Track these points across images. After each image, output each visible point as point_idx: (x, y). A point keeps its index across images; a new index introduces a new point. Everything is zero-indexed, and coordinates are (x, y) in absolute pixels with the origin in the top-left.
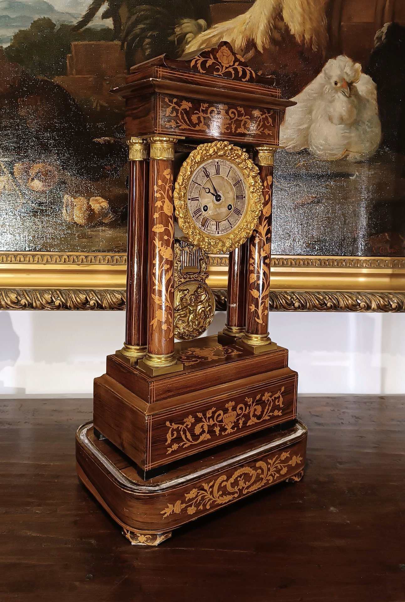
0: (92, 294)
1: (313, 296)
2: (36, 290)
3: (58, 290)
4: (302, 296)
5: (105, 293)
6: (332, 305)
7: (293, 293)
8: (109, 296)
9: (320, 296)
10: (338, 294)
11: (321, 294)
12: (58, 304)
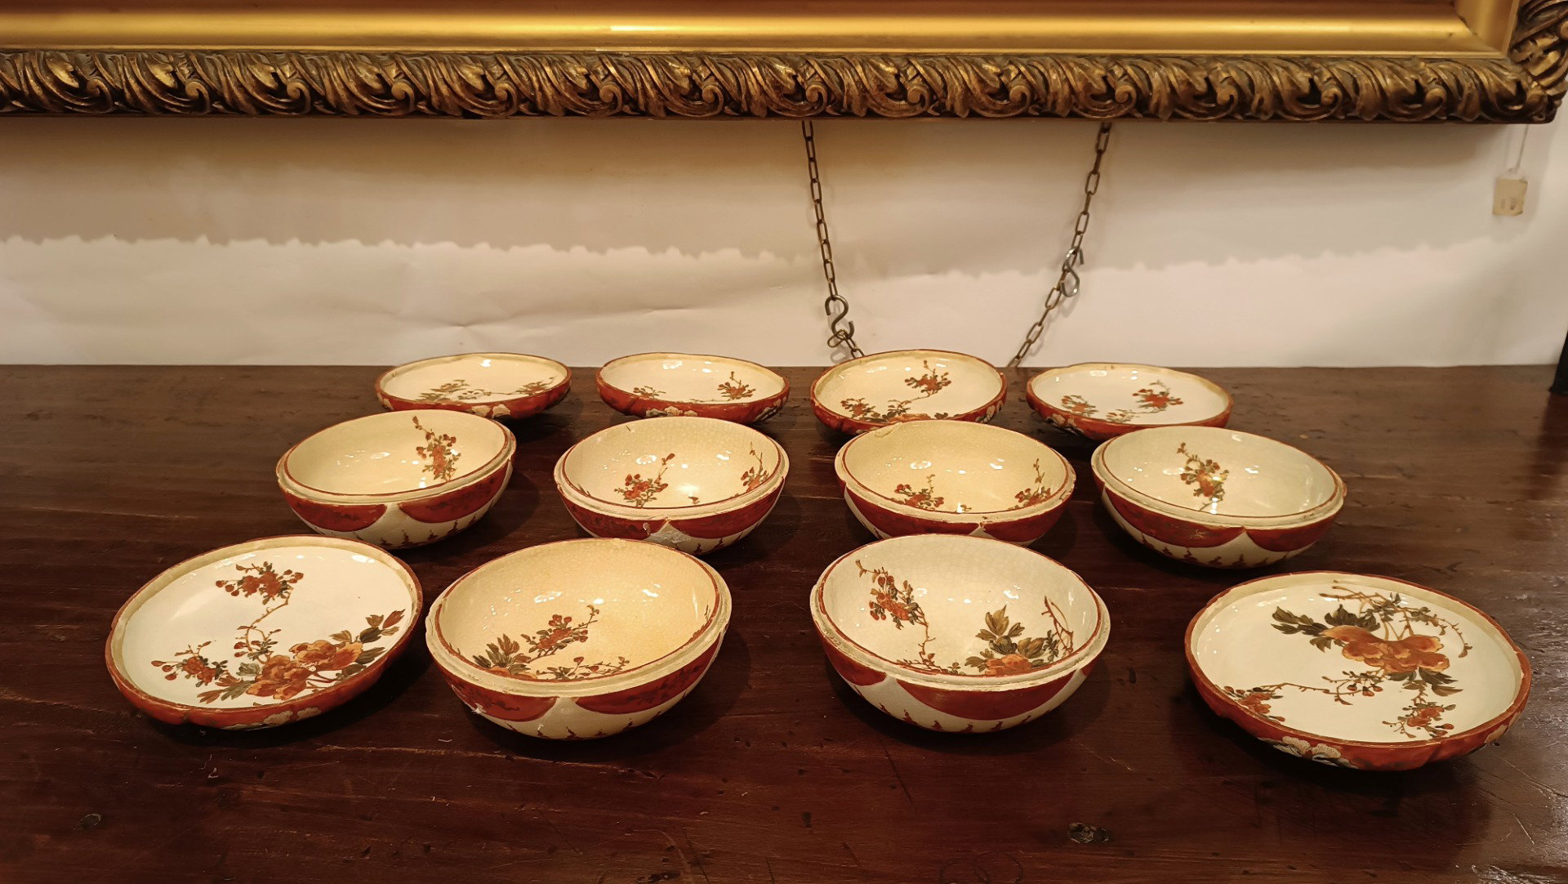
0: (292, 62)
1: (969, 68)
2: (132, 53)
3: (193, 51)
4: (934, 68)
5: (331, 60)
6: (1027, 93)
7: (907, 58)
8: (341, 70)
9: (990, 67)
10: (1049, 60)
11: (993, 60)
12: (195, 94)
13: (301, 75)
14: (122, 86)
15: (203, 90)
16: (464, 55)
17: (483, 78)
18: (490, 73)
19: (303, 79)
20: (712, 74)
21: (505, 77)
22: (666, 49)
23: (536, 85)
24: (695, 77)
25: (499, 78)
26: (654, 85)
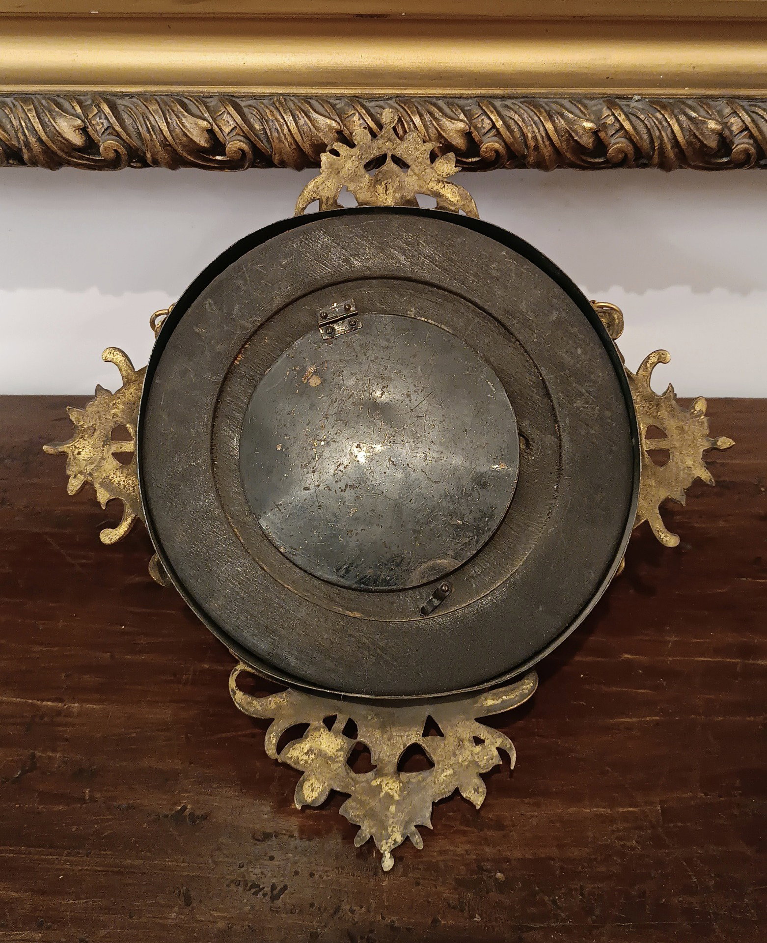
2: (26, 98)
3: (100, 94)
5: (278, 109)
12: (111, 155)
13: (243, 132)
14: (19, 143)
15: (122, 150)
16: (438, 98)
17: (468, 135)
18: (476, 128)
19: (246, 137)
20: (747, 128)
21: (494, 131)
22: (686, 91)
23: (532, 144)
24: (726, 133)
25: (485, 134)
26: (676, 143)
